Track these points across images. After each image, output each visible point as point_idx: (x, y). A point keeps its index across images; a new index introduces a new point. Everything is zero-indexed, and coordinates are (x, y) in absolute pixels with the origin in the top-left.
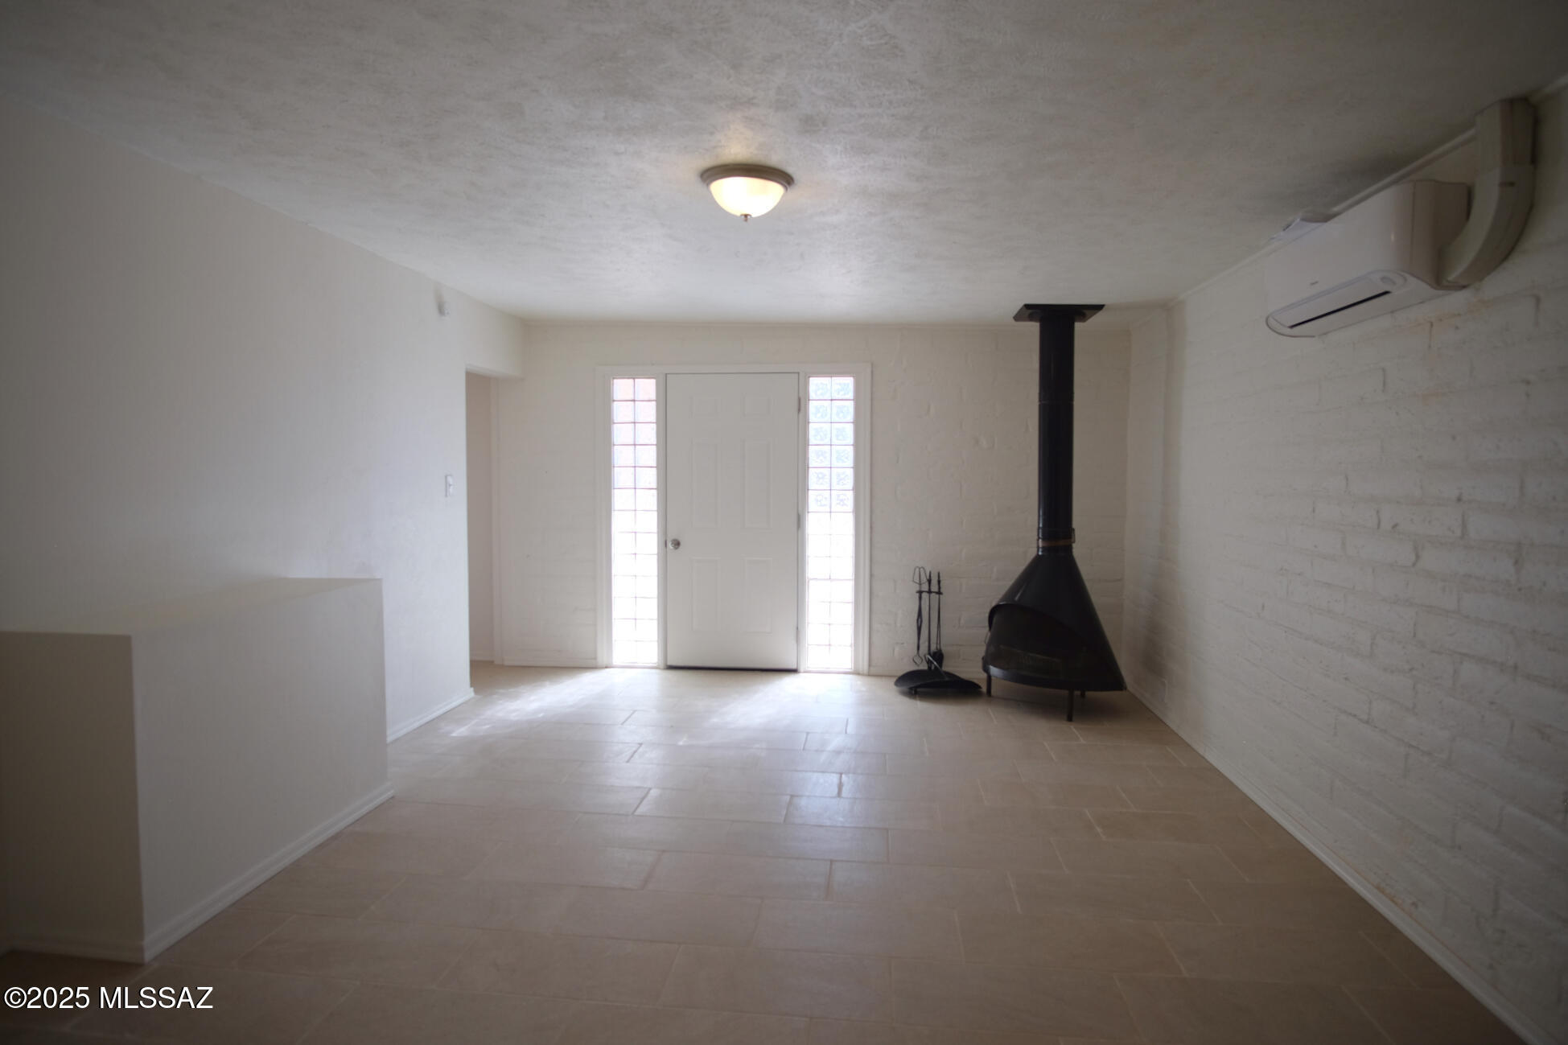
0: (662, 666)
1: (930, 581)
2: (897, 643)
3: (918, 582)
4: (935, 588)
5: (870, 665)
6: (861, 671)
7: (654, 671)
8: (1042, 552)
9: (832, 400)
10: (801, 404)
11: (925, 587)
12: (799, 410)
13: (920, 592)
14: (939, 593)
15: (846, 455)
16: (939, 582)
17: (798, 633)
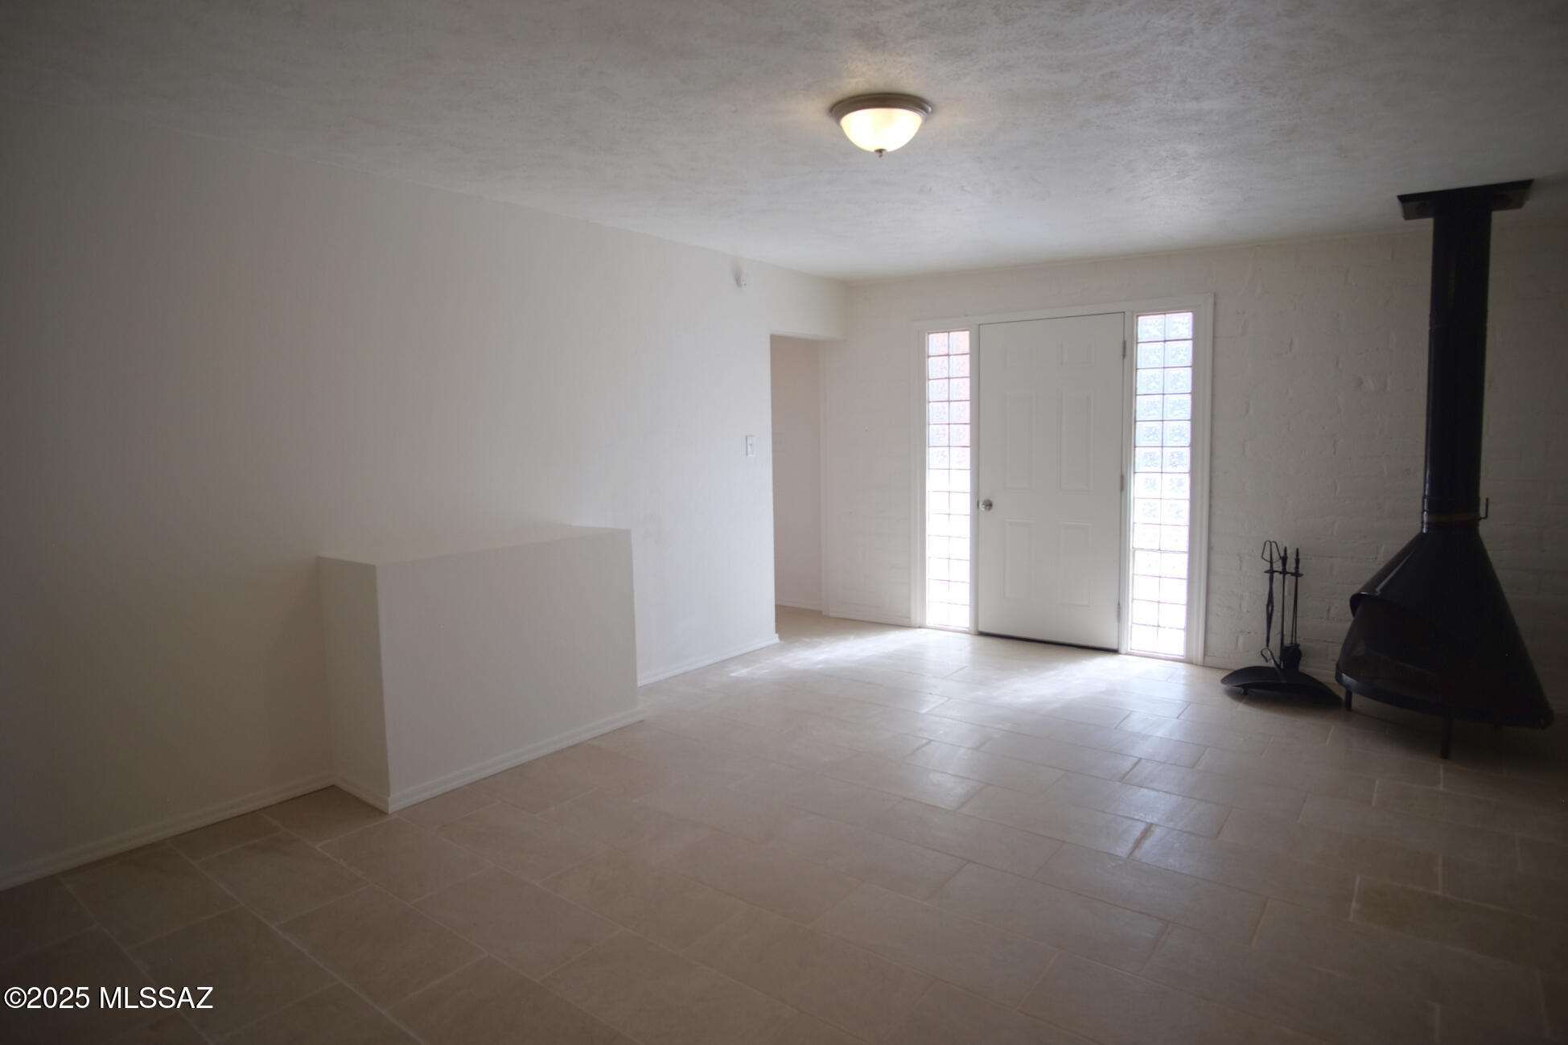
0: (973, 632)
1: (1284, 560)
2: (1242, 632)
3: (1269, 560)
4: (1291, 567)
5: (1205, 654)
6: (1194, 661)
7: (964, 635)
8: (1428, 528)
9: (1165, 341)
10: (1127, 349)
11: (1278, 566)
12: (1124, 356)
13: (1271, 572)
14: (1297, 574)
15: (1181, 406)
16: (1297, 561)
17: (1120, 610)
